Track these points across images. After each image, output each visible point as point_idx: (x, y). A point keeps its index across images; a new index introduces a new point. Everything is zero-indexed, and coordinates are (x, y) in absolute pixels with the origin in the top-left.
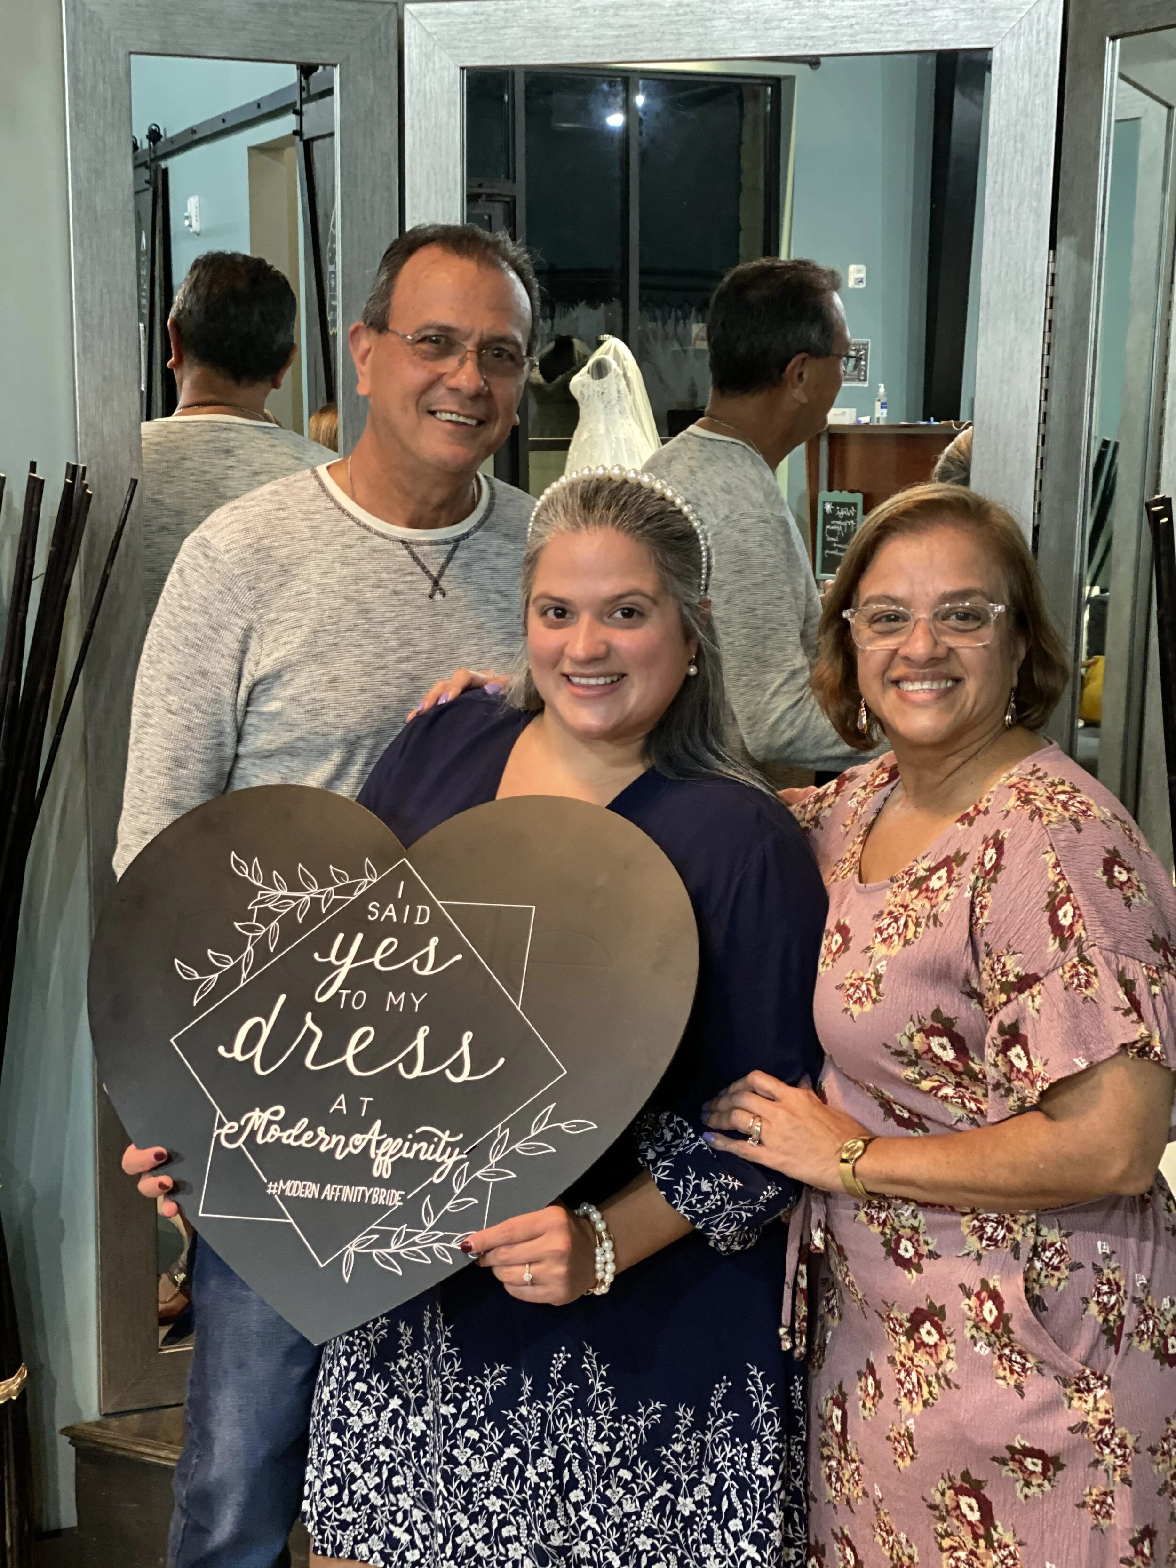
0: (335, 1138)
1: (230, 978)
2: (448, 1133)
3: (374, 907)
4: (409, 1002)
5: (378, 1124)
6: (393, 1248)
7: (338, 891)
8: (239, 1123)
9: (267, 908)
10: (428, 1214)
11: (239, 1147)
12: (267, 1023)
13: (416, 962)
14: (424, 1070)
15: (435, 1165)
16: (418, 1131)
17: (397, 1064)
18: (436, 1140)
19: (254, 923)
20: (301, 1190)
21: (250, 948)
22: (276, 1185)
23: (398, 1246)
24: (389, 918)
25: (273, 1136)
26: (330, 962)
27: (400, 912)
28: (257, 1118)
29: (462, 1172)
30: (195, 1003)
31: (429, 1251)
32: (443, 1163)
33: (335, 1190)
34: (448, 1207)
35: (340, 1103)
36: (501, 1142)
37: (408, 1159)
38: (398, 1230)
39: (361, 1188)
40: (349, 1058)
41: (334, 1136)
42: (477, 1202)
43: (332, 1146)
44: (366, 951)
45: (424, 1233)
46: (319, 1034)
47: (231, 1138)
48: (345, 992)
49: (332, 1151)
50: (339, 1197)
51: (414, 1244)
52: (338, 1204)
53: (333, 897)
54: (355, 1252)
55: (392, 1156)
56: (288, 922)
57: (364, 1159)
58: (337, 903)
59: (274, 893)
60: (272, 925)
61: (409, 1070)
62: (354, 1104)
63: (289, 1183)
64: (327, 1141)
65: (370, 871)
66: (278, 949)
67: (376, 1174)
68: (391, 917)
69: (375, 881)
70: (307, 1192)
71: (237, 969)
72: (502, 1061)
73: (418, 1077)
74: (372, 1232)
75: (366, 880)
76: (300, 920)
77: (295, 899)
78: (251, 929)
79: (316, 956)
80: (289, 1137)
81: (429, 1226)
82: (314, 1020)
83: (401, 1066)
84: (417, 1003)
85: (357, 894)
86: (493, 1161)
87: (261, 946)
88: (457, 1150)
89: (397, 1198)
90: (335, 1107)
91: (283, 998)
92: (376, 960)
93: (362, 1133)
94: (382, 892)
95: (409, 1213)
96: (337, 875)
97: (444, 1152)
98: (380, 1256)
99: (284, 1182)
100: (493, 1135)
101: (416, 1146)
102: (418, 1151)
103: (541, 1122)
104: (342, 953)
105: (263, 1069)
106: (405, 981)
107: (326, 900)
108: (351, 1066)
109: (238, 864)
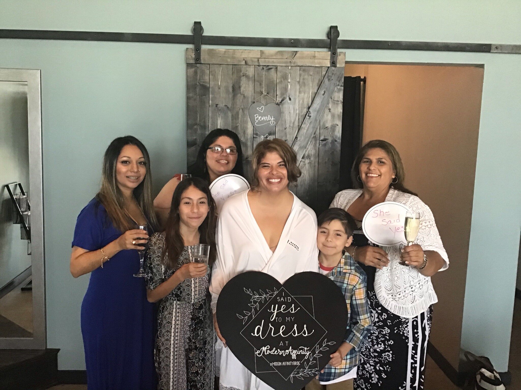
0: (282, 352)
1: (250, 317)
3: (278, 298)
4: (291, 319)
6: (300, 374)
7: (270, 295)
8: (260, 350)
10: (306, 366)
11: (261, 356)
12: (261, 327)
13: (290, 310)
14: (298, 334)
15: (305, 355)
16: (300, 348)
17: (292, 333)
18: (304, 349)
21: (253, 310)
24: (282, 301)
25: (268, 353)
26: (272, 311)
27: (284, 299)
28: (264, 349)
29: (311, 356)
30: (243, 324)
31: (308, 374)
32: (306, 354)
34: (310, 364)
35: (281, 344)
36: (317, 348)
38: (301, 370)
40: (281, 333)
42: (315, 362)
43: (282, 353)
44: (279, 308)
45: (306, 370)
46: (273, 328)
47: (259, 354)
48: (277, 318)
49: (282, 354)
50: (286, 364)
51: (305, 373)
52: (286, 366)
54: (292, 376)
55: (295, 354)
56: (260, 303)
57: (289, 356)
58: (270, 298)
60: (257, 304)
61: (295, 335)
62: (284, 343)
64: (280, 352)
65: (276, 290)
66: (260, 310)
67: (293, 358)
69: (277, 293)
71: (251, 315)
72: (313, 331)
73: (297, 336)
74: (295, 371)
75: (275, 292)
76: (263, 303)
77: (261, 298)
78: (252, 305)
79: (268, 310)
81: (307, 368)
82: (271, 325)
84: (293, 319)
85: (274, 296)
86: (317, 353)
87: (255, 309)
88: (309, 351)
89: (299, 363)
92: (282, 310)
93: (288, 350)
94: (280, 295)
95: (302, 366)
96: (269, 291)
97: (306, 352)
98: (298, 376)
99: (273, 363)
100: (316, 347)
101: (300, 351)
102: (301, 352)
103: (324, 343)
104: (274, 310)
105: (263, 338)
106: (289, 314)
107: (268, 297)
108: (282, 335)
109: (246, 290)
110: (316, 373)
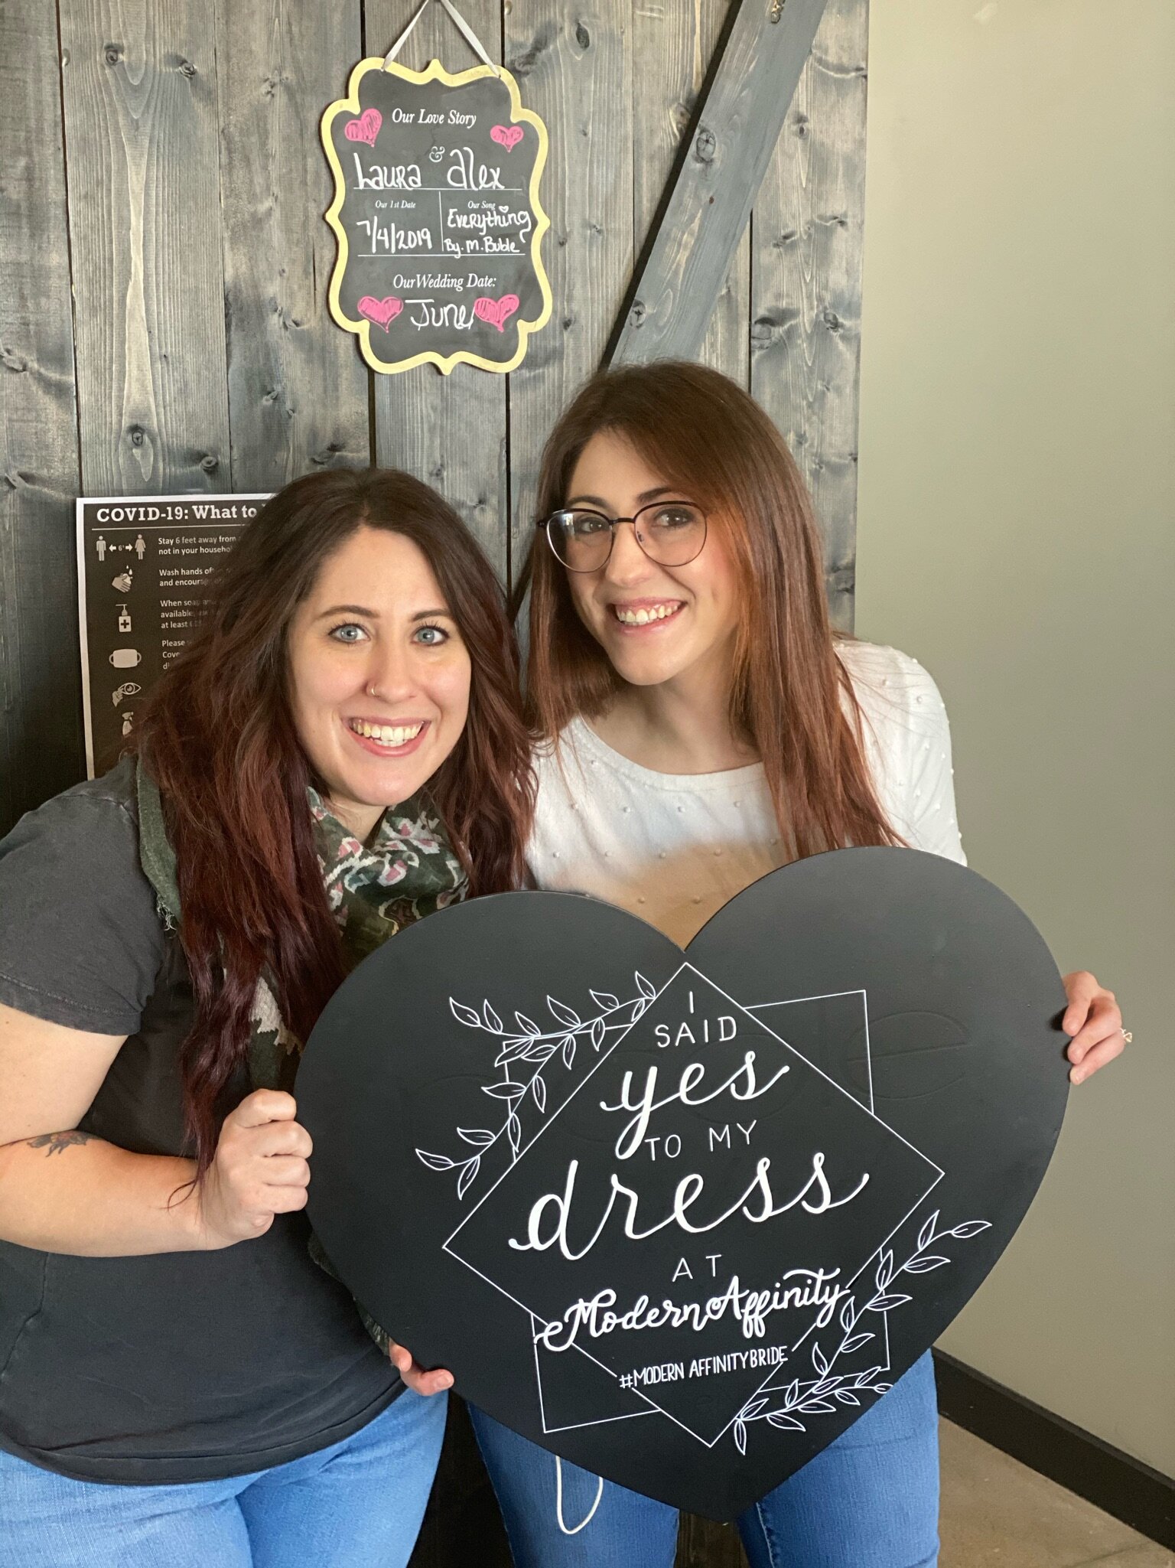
0: (687, 1310)
1: (498, 1156)
2: (821, 1271)
3: (661, 1030)
4: (736, 1135)
5: (735, 1281)
6: (789, 1406)
7: (608, 1021)
8: (561, 1320)
9: (520, 1059)
10: (820, 1362)
11: (571, 1346)
12: (563, 1199)
13: (733, 1087)
14: (775, 1208)
15: (815, 1309)
16: (785, 1277)
17: (740, 1209)
18: (809, 1282)
19: (508, 1082)
20: (662, 1374)
21: (512, 1115)
22: (629, 1377)
23: (793, 1403)
24: (685, 1040)
25: (609, 1325)
26: (623, 1108)
27: (697, 1031)
28: (584, 1310)
29: (848, 1309)
30: (460, 1197)
31: (831, 1399)
32: (824, 1304)
33: (703, 1364)
34: (841, 1349)
35: (683, 1269)
36: (886, 1266)
37: (782, 1310)
39: (734, 1355)
40: (678, 1214)
41: (685, 1307)
42: (873, 1335)
43: (685, 1318)
44: (668, 1084)
45: (820, 1383)
46: (634, 1196)
47: (555, 1340)
48: (652, 1141)
49: (688, 1323)
50: (711, 1370)
51: (812, 1396)
52: (710, 1378)
53: (605, 1029)
54: (744, 1422)
55: (761, 1312)
56: (554, 1072)
57: (729, 1324)
58: (611, 1036)
59: (525, 1040)
60: (534, 1079)
61: (757, 1212)
62: (699, 1266)
63: (645, 1372)
64: (678, 1315)
65: (645, 987)
66: (551, 1107)
67: (748, 1335)
68: (688, 1038)
69: (654, 998)
70: (670, 1375)
71: (503, 1145)
72: (866, 1178)
73: (770, 1218)
74: (761, 1396)
75: (642, 1000)
76: (570, 1067)
77: (555, 1041)
78: (508, 1090)
79: (603, 1105)
80: (629, 1321)
81: (825, 1374)
82: (621, 1182)
83: (745, 1210)
84: (747, 1134)
85: (635, 1020)
86: (881, 1289)
87: (526, 1108)
88: (837, 1287)
89: (780, 1354)
90: (677, 1274)
91: (574, 1165)
92: (682, 1093)
93: (718, 1296)
94: (668, 1011)
95: (800, 1368)
96: (603, 999)
97: (821, 1294)
98: (776, 1419)
99: (640, 1374)
100: (876, 1261)
101: (787, 1295)
102: (793, 1297)
103: (926, 1234)
104: (636, 1096)
105: (574, 1252)
106: (726, 1111)
107: (597, 1035)
108: (684, 1223)
109: (463, 1014)
110: (875, 1388)
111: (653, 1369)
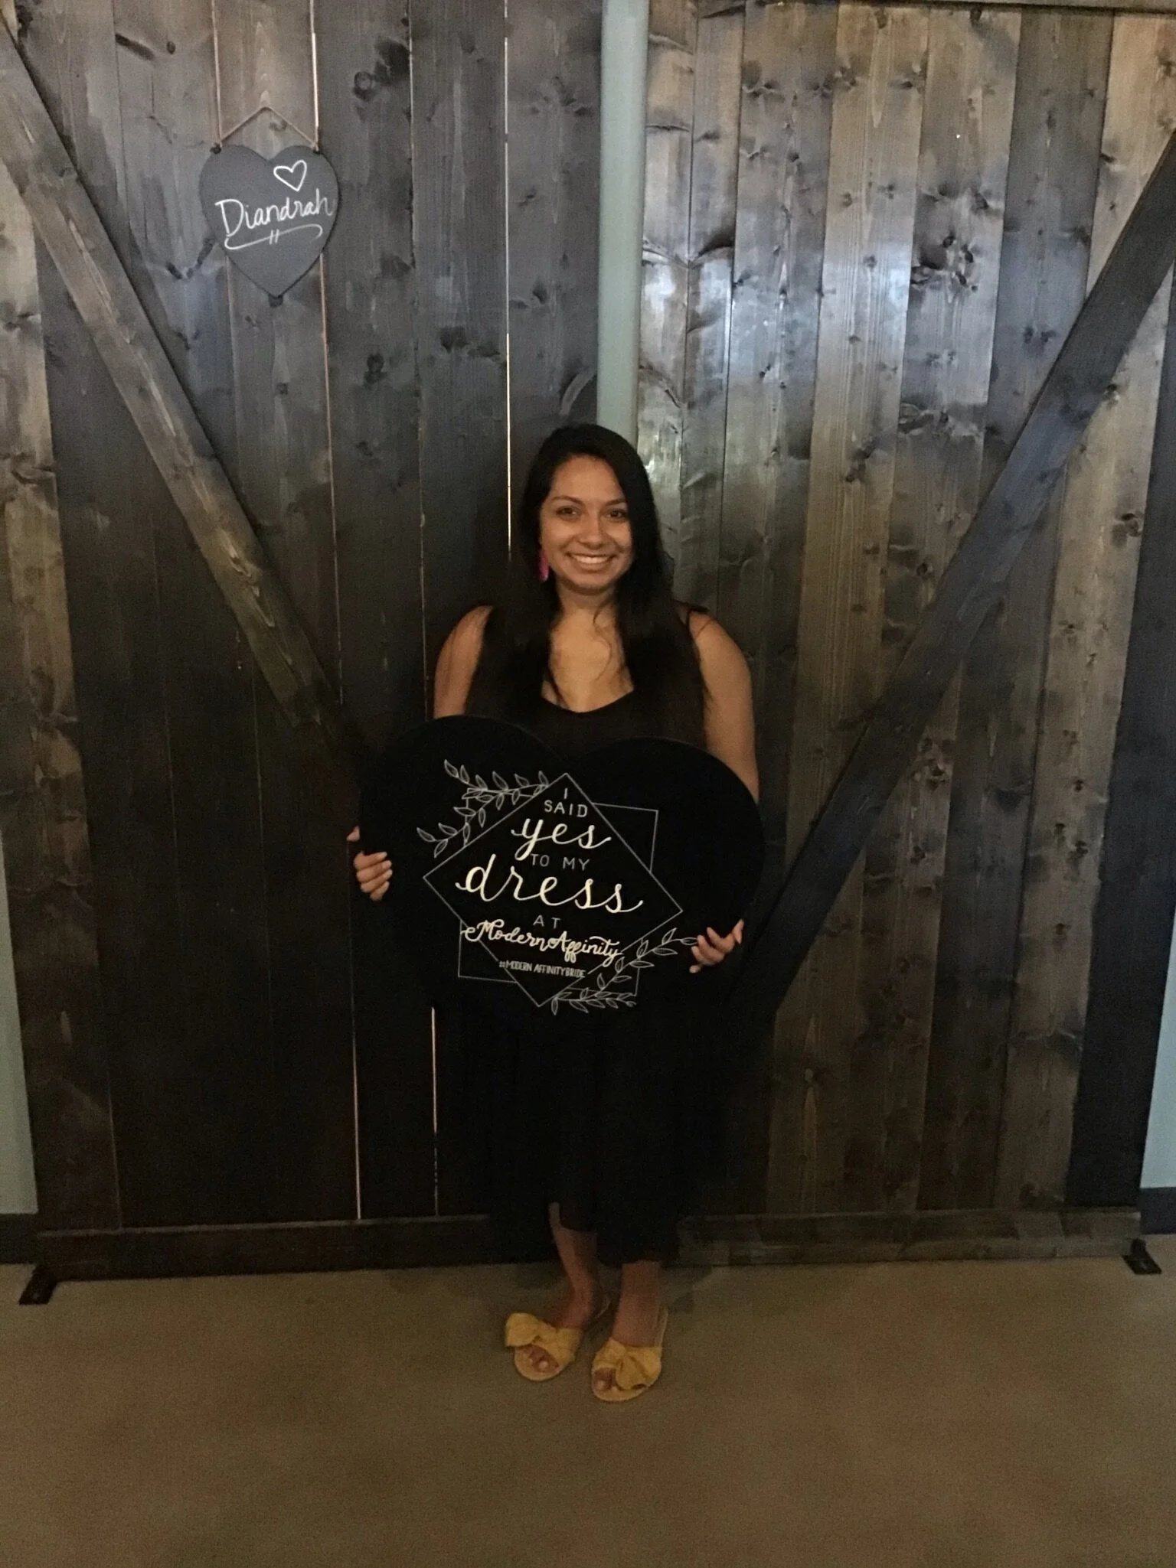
0: (538, 940)
1: (457, 842)
2: (610, 940)
3: (548, 803)
4: (578, 865)
5: (565, 933)
6: (582, 999)
7: (523, 791)
8: (475, 927)
9: (475, 799)
10: (601, 983)
11: (478, 941)
12: (485, 869)
13: (580, 841)
14: (592, 904)
15: (603, 958)
16: (591, 938)
17: (573, 901)
18: (603, 944)
19: (467, 808)
20: (521, 966)
21: (467, 824)
22: (504, 963)
23: (584, 998)
24: (559, 811)
25: (499, 936)
26: (522, 837)
27: (567, 810)
28: (488, 926)
29: (620, 962)
30: (435, 856)
31: (604, 1002)
32: (608, 957)
33: (542, 968)
34: (613, 979)
35: (539, 920)
36: (644, 947)
37: (587, 953)
38: (583, 990)
39: (558, 968)
40: (542, 894)
41: (538, 938)
42: (630, 978)
43: (537, 943)
44: (547, 830)
45: (599, 993)
46: (521, 881)
47: (471, 936)
48: (535, 856)
49: (538, 946)
50: (545, 971)
51: (594, 998)
52: (544, 975)
53: (520, 795)
54: (558, 1000)
55: (576, 951)
56: (490, 808)
57: (558, 952)
58: (522, 800)
59: (478, 790)
60: (480, 810)
61: (583, 904)
62: (548, 922)
63: (512, 963)
64: (533, 941)
65: (544, 780)
66: (487, 825)
68: (561, 810)
69: (547, 786)
70: (525, 967)
72: (641, 903)
73: (588, 909)
74: (568, 990)
75: (541, 786)
76: (499, 809)
77: (494, 794)
78: (467, 812)
79: (513, 832)
80: (509, 937)
81: (603, 989)
82: (516, 871)
83: (576, 902)
84: (584, 865)
85: (536, 794)
86: (639, 957)
87: (474, 822)
88: (617, 950)
89: (582, 974)
90: (536, 922)
91: (493, 857)
92: (554, 837)
93: (555, 938)
94: (554, 795)
95: (590, 982)
96: (521, 781)
97: (608, 951)
98: (573, 1003)
99: (510, 963)
100: (639, 943)
101: (590, 947)
102: (592, 950)
103: (667, 937)
104: (531, 831)
105: (487, 897)
106: (575, 851)
107: (516, 797)
108: (544, 899)
109: (450, 769)
110: (627, 1003)
111: (517, 963)
